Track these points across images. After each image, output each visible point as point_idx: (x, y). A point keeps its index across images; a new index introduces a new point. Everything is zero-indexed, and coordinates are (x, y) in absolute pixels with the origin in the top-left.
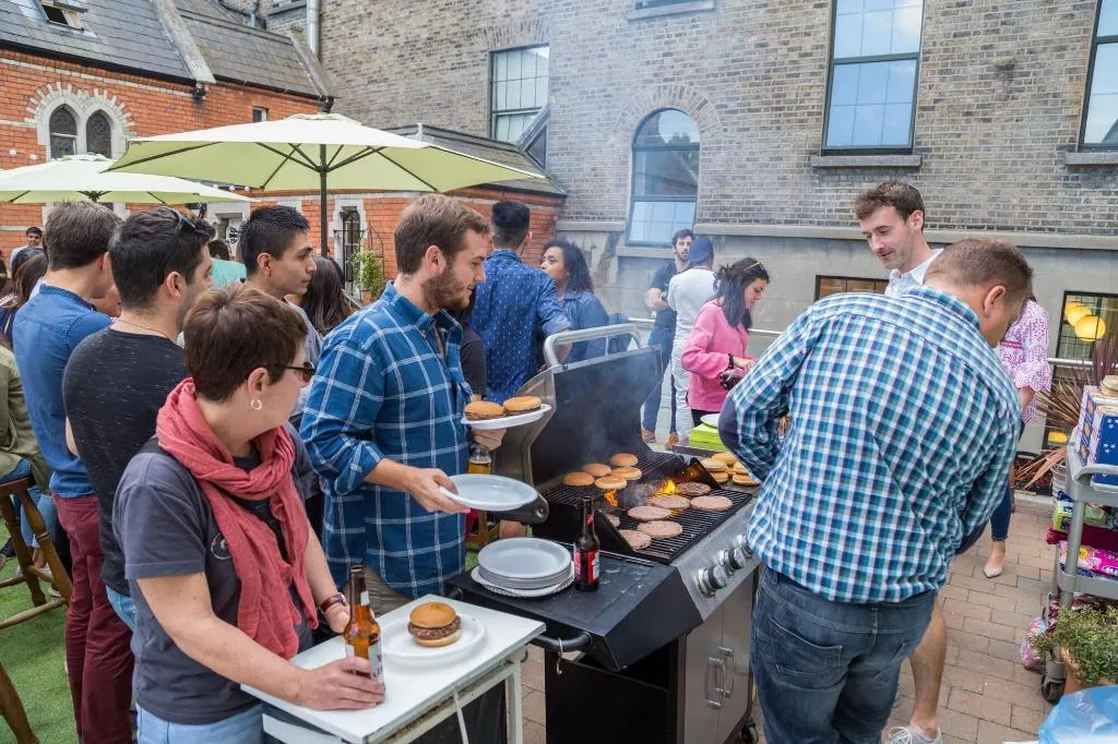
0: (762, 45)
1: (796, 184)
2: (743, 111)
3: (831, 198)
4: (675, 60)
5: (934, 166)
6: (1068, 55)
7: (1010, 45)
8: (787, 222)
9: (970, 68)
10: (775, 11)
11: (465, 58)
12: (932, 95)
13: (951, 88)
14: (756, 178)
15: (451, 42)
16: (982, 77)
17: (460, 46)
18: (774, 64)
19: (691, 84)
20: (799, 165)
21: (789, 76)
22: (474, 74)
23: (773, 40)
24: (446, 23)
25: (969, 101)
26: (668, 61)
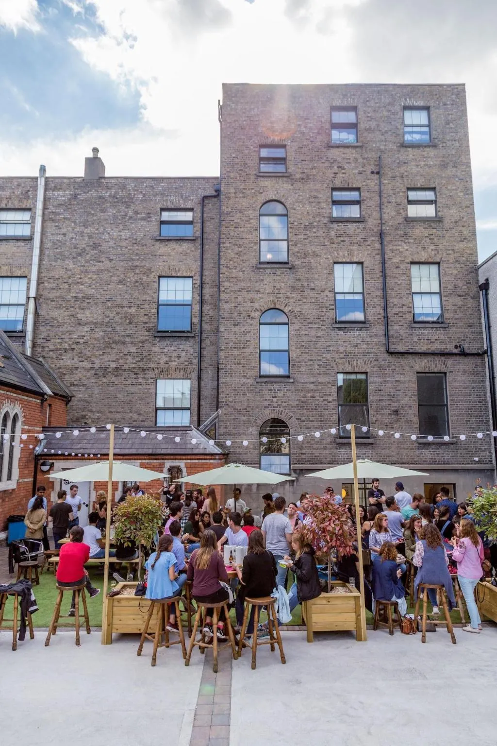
0: (313, 397)
1: (331, 449)
2: (307, 421)
3: (344, 454)
4: (278, 400)
5: (378, 443)
6: (412, 408)
7: (396, 404)
8: (328, 464)
9: (385, 411)
10: (317, 385)
11: (140, 380)
12: (374, 419)
13: (380, 417)
14: (315, 447)
15: (132, 372)
16: (389, 414)
17: (137, 374)
18: (318, 404)
19: (285, 409)
20: (331, 442)
21: (324, 409)
22: (146, 389)
23: (317, 395)
24: (128, 362)
25: (386, 421)
26: (275, 400)
